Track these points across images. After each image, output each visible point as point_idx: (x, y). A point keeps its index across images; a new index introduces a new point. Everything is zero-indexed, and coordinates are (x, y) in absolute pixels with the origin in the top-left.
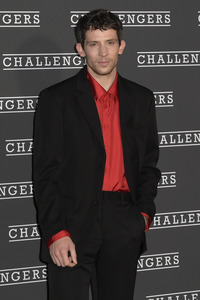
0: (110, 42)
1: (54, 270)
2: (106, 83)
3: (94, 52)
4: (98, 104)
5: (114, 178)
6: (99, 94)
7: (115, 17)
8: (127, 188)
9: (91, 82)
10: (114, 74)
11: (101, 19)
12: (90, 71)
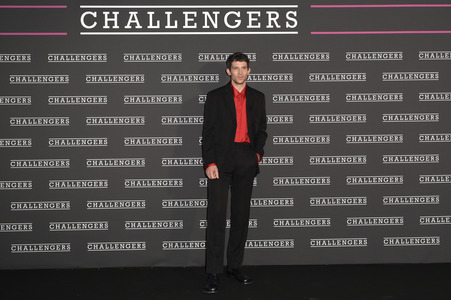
0: (244, 68)
1: (210, 181)
2: (239, 89)
3: (235, 73)
4: (236, 100)
5: (241, 135)
6: (236, 94)
7: (246, 56)
8: (248, 141)
9: (232, 89)
10: (244, 85)
11: (240, 57)
12: (233, 83)
